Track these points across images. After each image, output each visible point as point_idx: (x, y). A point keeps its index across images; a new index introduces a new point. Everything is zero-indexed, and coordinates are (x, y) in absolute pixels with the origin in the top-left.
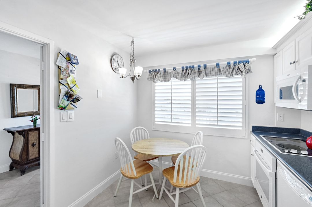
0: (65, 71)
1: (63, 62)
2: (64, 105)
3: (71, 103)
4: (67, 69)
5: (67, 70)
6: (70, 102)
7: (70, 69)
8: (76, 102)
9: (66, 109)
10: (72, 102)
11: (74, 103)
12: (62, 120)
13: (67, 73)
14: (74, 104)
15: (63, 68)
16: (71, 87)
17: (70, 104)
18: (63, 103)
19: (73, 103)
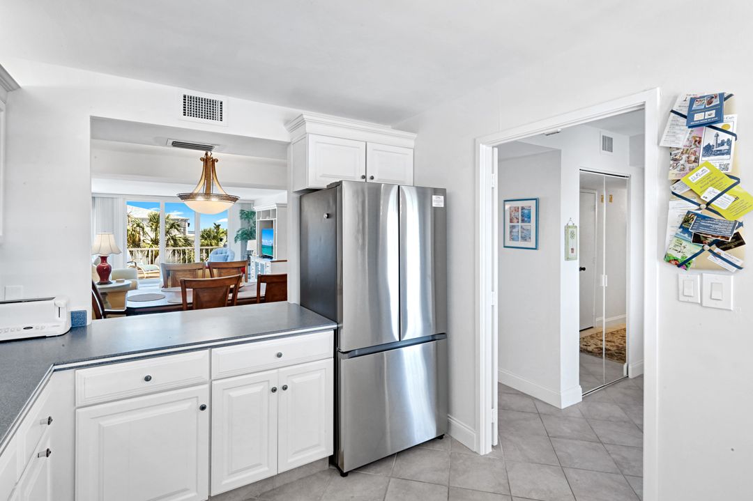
0: (684, 157)
1: (678, 132)
2: (681, 254)
3: (710, 251)
4: (693, 146)
5: (692, 151)
6: (707, 247)
7: (704, 144)
8: (730, 248)
9: (692, 265)
10: (714, 246)
11: (724, 249)
12: (682, 298)
13: (693, 158)
14: (723, 253)
15: (678, 149)
16: (708, 200)
17: (706, 252)
18: (678, 249)
19: (717, 250)
